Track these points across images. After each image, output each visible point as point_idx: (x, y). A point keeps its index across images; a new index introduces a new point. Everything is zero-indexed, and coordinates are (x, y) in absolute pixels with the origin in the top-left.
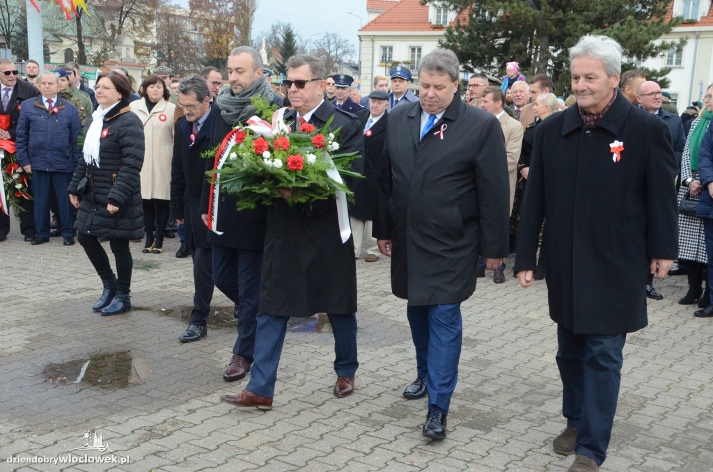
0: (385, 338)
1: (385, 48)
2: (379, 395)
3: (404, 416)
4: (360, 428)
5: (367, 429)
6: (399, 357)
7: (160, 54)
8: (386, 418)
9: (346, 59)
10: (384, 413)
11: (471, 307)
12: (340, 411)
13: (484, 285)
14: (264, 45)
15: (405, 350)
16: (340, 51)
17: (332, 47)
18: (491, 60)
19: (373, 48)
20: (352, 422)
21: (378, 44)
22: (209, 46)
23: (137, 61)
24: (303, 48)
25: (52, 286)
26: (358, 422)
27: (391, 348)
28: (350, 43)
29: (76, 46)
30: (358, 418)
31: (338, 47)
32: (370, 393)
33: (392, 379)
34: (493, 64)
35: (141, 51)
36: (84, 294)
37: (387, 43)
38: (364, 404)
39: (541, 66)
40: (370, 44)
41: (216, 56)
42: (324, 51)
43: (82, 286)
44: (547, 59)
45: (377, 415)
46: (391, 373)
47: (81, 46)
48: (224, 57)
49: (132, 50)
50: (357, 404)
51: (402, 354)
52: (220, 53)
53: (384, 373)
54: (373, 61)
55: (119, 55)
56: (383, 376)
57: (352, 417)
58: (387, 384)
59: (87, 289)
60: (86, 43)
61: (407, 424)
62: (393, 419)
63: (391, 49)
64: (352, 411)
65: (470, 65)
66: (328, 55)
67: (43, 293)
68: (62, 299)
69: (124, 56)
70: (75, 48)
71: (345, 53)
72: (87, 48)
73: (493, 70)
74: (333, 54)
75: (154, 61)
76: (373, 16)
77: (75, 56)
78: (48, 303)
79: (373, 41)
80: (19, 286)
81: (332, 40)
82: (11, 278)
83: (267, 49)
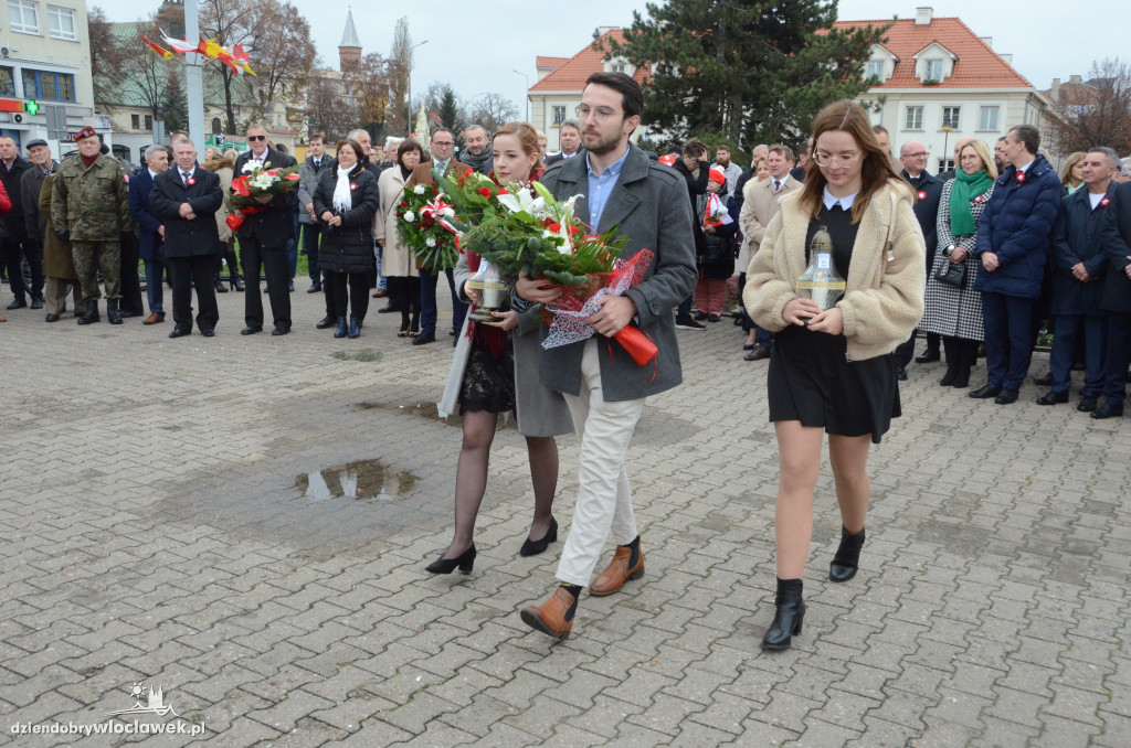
0: (664, 435)
1: (557, 109)
2: (688, 503)
3: (727, 529)
4: (685, 546)
5: (693, 546)
6: (691, 457)
7: (312, 121)
8: (708, 533)
9: (510, 120)
10: (702, 525)
11: (745, 395)
12: (651, 524)
13: (749, 369)
14: (423, 108)
15: (693, 449)
16: (503, 113)
17: (495, 108)
18: (680, 119)
19: (544, 108)
20: (671, 537)
21: (550, 104)
22: (363, 111)
23: (290, 129)
24: (462, 110)
25: (269, 382)
26: (678, 538)
27: (677, 445)
28: (513, 104)
29: (225, 114)
30: (676, 533)
31: (501, 109)
32: (677, 502)
33: (695, 484)
34: (682, 124)
35: (293, 117)
36: (307, 390)
37: (559, 103)
38: (676, 515)
39: (735, 126)
40: (542, 103)
41: (371, 120)
42: (486, 112)
43: (302, 380)
44: (741, 119)
45: (696, 528)
46: (691, 478)
47: (230, 115)
48: (380, 122)
49: (284, 117)
50: (668, 515)
51: (693, 454)
52: (376, 117)
53: (682, 476)
54: (544, 122)
55: (271, 122)
56: (682, 481)
57: (669, 532)
58: (690, 489)
59: (309, 385)
60: (235, 112)
61: (735, 538)
62: (716, 532)
63: (564, 109)
64: (665, 524)
65: (657, 126)
66: (490, 117)
67: (262, 390)
68: (285, 396)
69: (275, 124)
70: (223, 118)
71: (508, 114)
72: (236, 117)
73: (683, 131)
74: (495, 116)
75: (306, 128)
76: (544, 75)
77: (224, 125)
78: (271, 402)
79: (544, 101)
80: (235, 382)
81: (494, 101)
82: (222, 373)
83: (426, 111)
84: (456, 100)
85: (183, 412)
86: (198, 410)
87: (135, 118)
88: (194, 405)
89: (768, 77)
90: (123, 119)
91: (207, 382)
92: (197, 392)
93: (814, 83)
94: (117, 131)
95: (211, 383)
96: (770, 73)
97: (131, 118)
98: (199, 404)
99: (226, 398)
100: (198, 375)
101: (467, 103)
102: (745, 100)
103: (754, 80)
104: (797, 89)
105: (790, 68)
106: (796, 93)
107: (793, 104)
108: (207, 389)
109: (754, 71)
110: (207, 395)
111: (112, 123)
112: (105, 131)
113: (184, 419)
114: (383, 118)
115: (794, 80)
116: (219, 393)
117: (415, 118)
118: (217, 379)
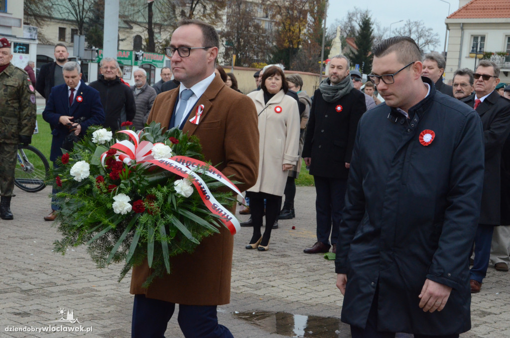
1: (475, 38)
7: (229, 42)
14: (339, 34)
19: (462, 37)
21: (468, 33)
22: (280, 35)
28: (434, 32)
29: (146, 32)
37: (478, 32)
40: (459, 33)
47: (151, 33)
48: (296, 47)
52: (291, 42)
54: (461, 51)
60: (156, 30)
63: (483, 38)
70: (145, 35)
71: (427, 43)
72: (156, 36)
75: (222, 49)
76: (465, 2)
77: (144, 43)
78: (120, 298)
79: (463, 29)
80: (92, 278)
81: (414, 29)
82: (82, 269)
83: (342, 38)
85: (37, 301)
86: (51, 300)
87: (62, 31)
88: (49, 295)
90: (51, 31)
91: (67, 277)
92: (55, 285)
94: (44, 42)
95: (71, 278)
97: (57, 31)
98: (54, 295)
99: (80, 292)
100: (61, 269)
108: (65, 282)
110: (63, 288)
111: (39, 35)
112: (32, 42)
113: (35, 307)
114: (299, 43)
116: (75, 287)
117: (329, 44)
118: (77, 274)
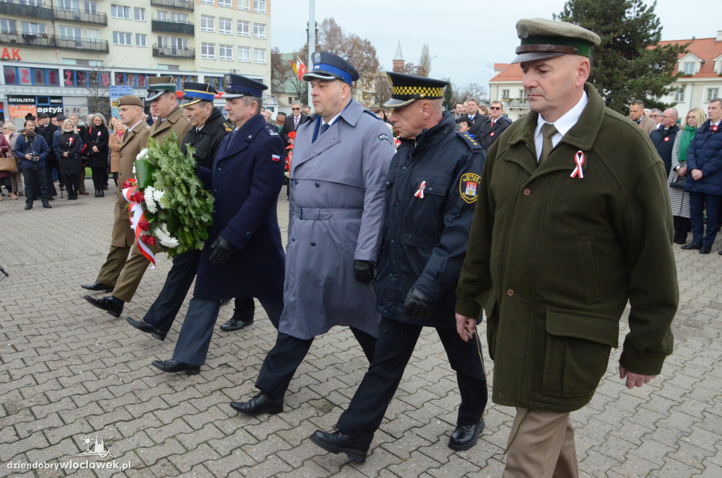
1: (504, 91)
7: (376, 98)
16: (478, 93)
17: (474, 91)
21: (501, 89)
23: (364, 103)
24: (457, 92)
28: (484, 89)
35: (366, 97)
37: (506, 88)
40: (496, 89)
42: (469, 93)
49: (361, 97)
63: (508, 91)
71: (481, 94)
75: (373, 102)
76: (498, 73)
79: (498, 87)
81: (474, 87)
84: (452, 86)
87: (290, 99)
89: (618, 73)
90: (285, 99)
93: (643, 77)
94: (281, 105)
96: (619, 71)
97: (288, 99)
101: (459, 88)
102: (604, 86)
103: (609, 75)
104: (633, 80)
105: (631, 68)
106: (632, 83)
107: (631, 87)
109: (610, 70)
111: (279, 102)
112: (275, 106)
115: (633, 75)
